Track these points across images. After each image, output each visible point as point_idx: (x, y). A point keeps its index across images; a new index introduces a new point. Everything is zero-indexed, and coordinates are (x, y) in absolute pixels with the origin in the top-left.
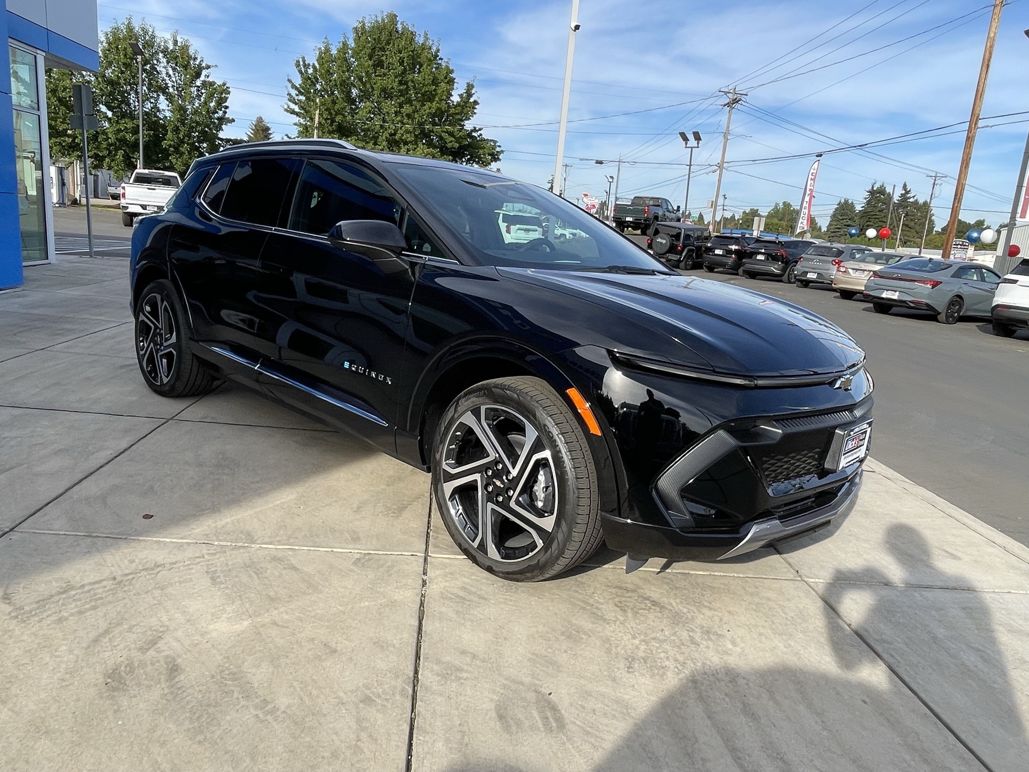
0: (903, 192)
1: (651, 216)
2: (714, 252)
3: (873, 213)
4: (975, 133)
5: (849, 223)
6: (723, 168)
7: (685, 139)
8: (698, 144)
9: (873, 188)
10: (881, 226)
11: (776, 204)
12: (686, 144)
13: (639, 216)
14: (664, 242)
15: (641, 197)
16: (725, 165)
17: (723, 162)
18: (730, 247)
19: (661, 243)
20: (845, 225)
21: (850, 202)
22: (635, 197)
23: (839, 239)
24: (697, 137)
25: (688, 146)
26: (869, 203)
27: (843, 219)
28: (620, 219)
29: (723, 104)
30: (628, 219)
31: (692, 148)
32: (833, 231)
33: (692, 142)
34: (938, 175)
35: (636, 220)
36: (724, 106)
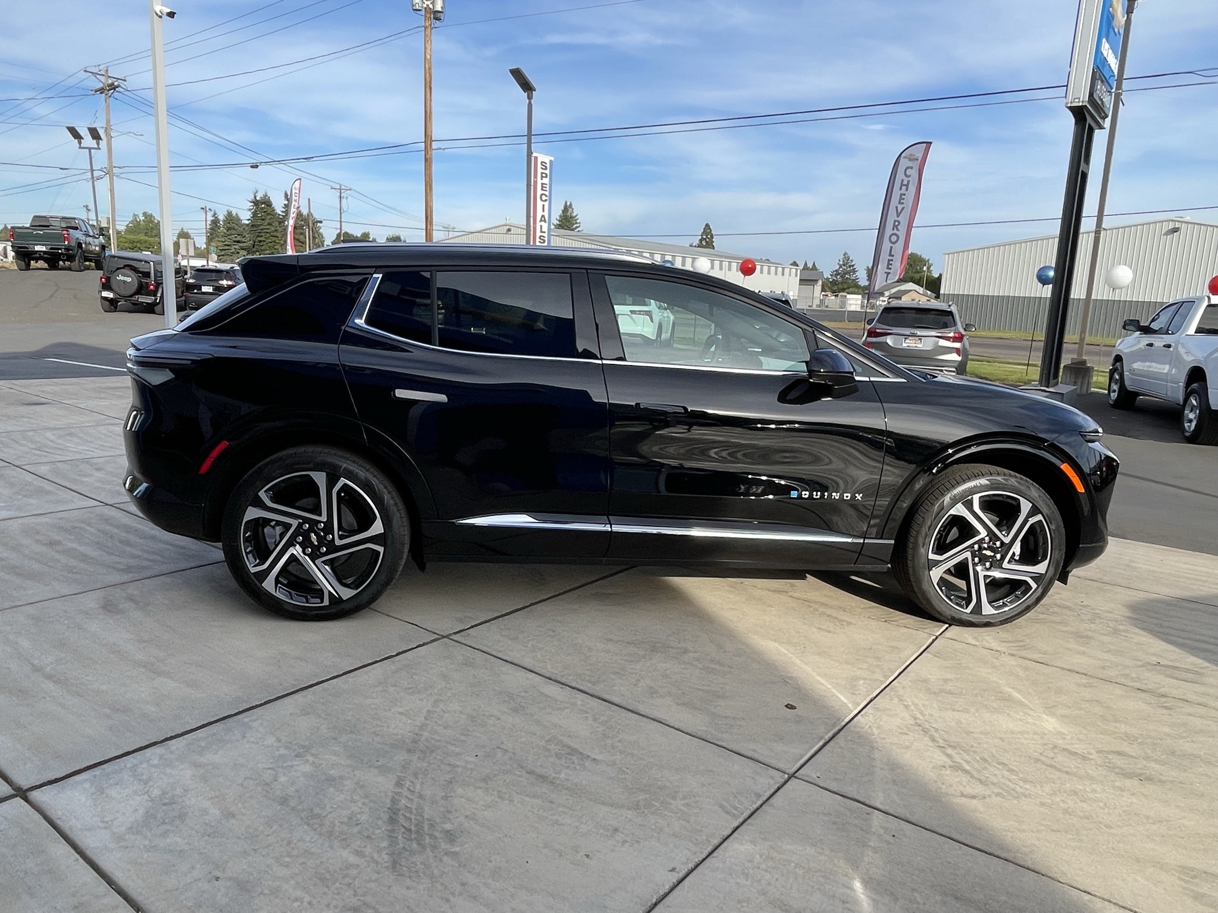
0: (286, 202)
1: (73, 244)
2: (201, 289)
3: (262, 227)
4: (431, 154)
5: (238, 238)
6: (113, 175)
7: (76, 135)
8: (98, 144)
9: (255, 197)
10: (274, 242)
11: (134, 215)
12: (80, 143)
13: (56, 244)
14: (129, 280)
15: (45, 217)
16: (115, 170)
17: (111, 167)
18: (221, 282)
19: (124, 282)
20: (235, 241)
21: (234, 213)
22: (35, 217)
23: (232, 258)
24: (95, 134)
25: (82, 145)
26: (255, 214)
27: (230, 235)
28: (27, 248)
29: (94, 89)
30: (38, 248)
31: (90, 149)
32: (222, 248)
33: (88, 141)
34: (343, 187)
35: (51, 249)
36: (96, 91)
